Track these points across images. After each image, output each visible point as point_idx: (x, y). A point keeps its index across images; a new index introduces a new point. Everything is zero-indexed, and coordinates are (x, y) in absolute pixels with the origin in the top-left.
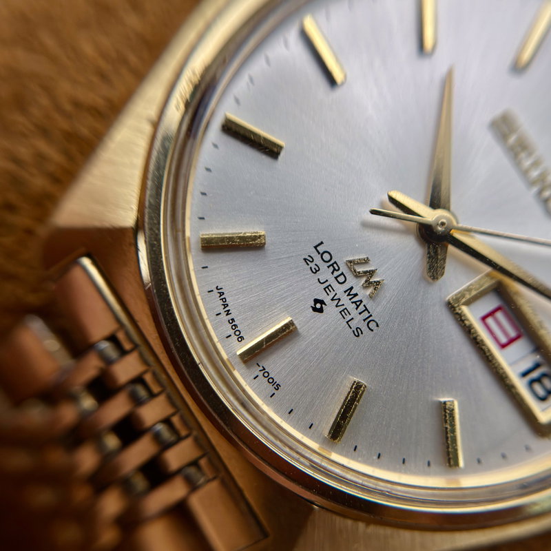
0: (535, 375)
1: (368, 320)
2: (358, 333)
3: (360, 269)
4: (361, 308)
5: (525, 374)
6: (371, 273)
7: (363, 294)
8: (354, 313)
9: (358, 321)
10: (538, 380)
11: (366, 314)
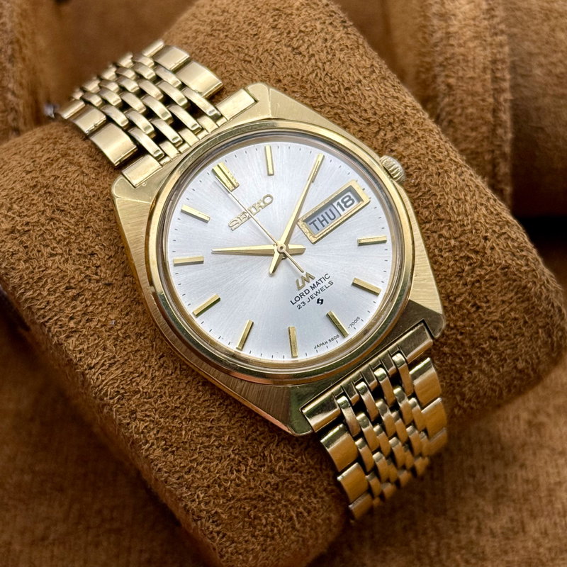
0: (343, 205)
1: (325, 278)
2: (331, 283)
3: (301, 285)
4: (320, 282)
5: (344, 210)
7: (312, 282)
8: (322, 285)
9: (326, 283)
10: (345, 203)
11: (322, 280)
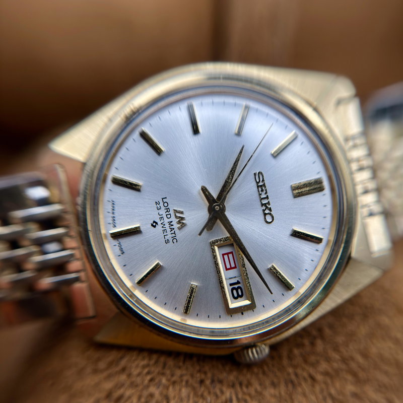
0: (236, 286)
1: (174, 238)
2: (167, 242)
3: (178, 215)
4: (173, 232)
5: (231, 285)
6: (182, 218)
7: (176, 226)
8: (169, 232)
9: (169, 237)
10: (237, 289)
11: (174, 235)
